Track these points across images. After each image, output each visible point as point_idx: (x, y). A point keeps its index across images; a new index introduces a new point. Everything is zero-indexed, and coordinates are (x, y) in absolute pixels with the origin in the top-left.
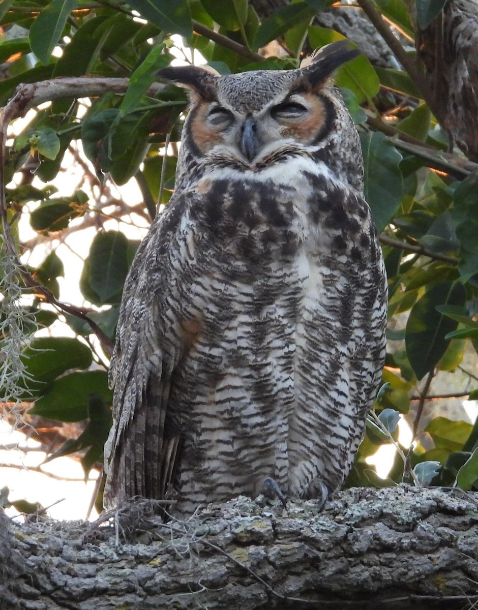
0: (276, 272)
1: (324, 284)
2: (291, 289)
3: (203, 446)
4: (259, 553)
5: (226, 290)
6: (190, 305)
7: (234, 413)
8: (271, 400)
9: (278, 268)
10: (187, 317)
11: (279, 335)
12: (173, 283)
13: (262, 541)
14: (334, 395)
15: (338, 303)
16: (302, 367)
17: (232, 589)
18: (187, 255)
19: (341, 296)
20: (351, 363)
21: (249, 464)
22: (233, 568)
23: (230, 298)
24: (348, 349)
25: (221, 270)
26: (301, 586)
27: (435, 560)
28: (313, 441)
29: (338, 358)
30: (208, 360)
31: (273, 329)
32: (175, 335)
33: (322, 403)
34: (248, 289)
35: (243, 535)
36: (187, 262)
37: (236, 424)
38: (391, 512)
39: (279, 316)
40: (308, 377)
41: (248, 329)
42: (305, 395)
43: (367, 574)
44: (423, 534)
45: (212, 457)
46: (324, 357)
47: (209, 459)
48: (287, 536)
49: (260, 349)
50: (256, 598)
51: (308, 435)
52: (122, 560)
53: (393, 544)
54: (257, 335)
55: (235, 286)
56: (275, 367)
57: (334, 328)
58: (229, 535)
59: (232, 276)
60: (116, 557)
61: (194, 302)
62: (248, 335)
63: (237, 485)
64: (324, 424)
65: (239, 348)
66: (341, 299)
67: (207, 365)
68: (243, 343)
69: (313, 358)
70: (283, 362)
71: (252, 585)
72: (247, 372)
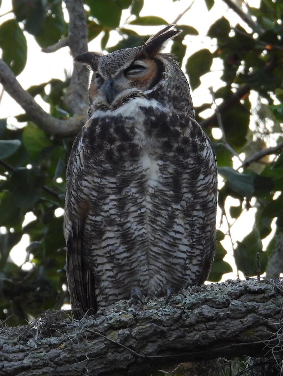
0: (128, 168)
1: (160, 170)
2: (139, 176)
3: (100, 274)
4: (124, 333)
5: (100, 182)
6: (82, 193)
7: (111, 253)
8: (131, 242)
9: (129, 165)
10: (81, 200)
11: (134, 204)
12: (74, 181)
13: (128, 326)
14: (172, 234)
15: (171, 180)
16: (150, 221)
17: (110, 356)
18: (80, 164)
19: (172, 175)
20: (184, 214)
21: (123, 281)
22: (109, 344)
23: (103, 186)
24: (181, 206)
25: (98, 171)
26: (156, 348)
27: (244, 322)
28: (161, 263)
29: (173, 212)
30: (95, 224)
31: (130, 201)
32: (76, 212)
33: (165, 240)
34: (113, 180)
35: (115, 323)
36: (80, 168)
37: (113, 259)
38: (211, 298)
39: (133, 193)
40: (155, 226)
41: (115, 203)
42: (154, 237)
43: (198, 336)
44: (233, 308)
45: (104, 280)
46: (164, 213)
47: (103, 281)
48: (144, 320)
49: (122, 214)
50: (126, 359)
51: (158, 260)
52: (41, 348)
53: (213, 317)
54: (120, 206)
55: (106, 179)
56: (133, 223)
57: (169, 195)
58: (106, 325)
59: (104, 174)
60: (36, 347)
61: (84, 191)
62: (115, 206)
63: (119, 294)
64: (167, 252)
65: (111, 214)
66: (172, 178)
67: (95, 227)
68: (113, 212)
69: (156, 214)
70: (137, 219)
71: (124, 352)
72: (116, 228)
